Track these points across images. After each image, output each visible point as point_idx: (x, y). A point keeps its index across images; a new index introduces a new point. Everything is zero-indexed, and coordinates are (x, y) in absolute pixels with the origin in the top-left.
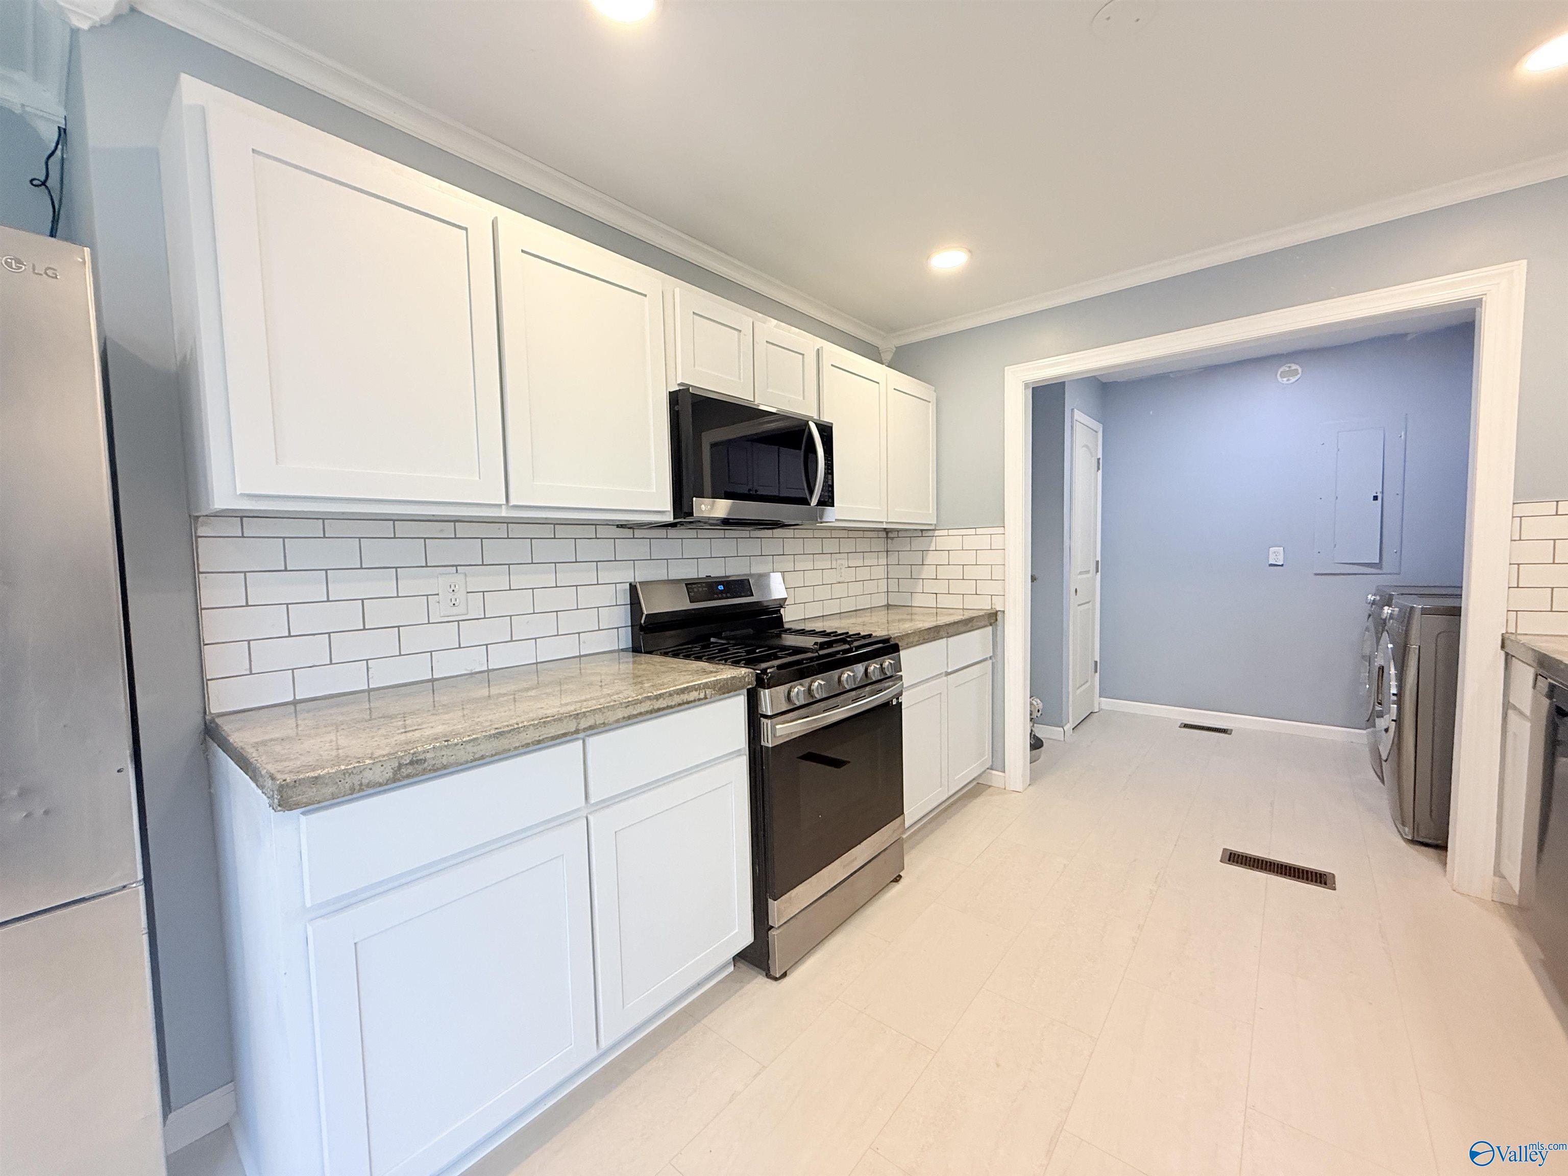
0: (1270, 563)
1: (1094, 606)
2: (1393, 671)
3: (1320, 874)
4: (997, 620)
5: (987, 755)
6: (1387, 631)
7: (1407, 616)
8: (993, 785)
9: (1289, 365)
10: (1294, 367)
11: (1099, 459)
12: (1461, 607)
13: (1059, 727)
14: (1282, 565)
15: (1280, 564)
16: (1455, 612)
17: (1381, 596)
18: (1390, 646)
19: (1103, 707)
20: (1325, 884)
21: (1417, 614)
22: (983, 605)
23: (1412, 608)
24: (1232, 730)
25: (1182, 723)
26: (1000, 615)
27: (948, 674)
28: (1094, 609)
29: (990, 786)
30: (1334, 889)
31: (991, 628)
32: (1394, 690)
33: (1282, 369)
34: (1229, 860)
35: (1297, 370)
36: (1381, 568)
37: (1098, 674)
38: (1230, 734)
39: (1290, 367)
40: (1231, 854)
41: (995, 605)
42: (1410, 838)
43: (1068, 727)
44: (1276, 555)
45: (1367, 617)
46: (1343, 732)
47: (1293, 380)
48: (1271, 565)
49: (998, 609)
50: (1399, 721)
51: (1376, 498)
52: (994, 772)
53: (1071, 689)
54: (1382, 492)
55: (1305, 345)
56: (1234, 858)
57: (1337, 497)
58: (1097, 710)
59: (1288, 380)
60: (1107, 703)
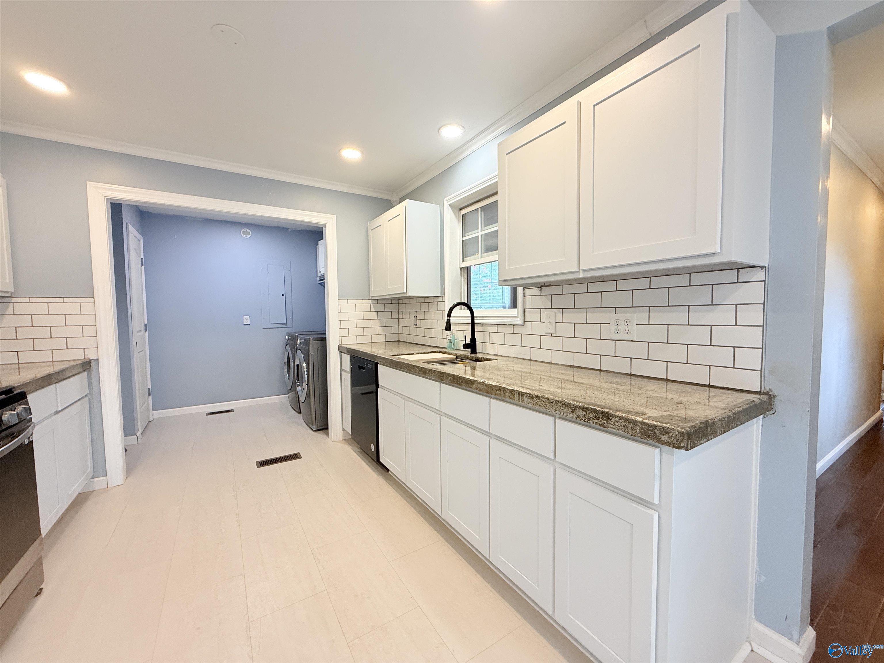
0: (244, 323)
1: (145, 351)
2: (305, 365)
3: (295, 455)
4: (91, 366)
5: (90, 469)
6: (299, 349)
7: (306, 342)
8: (95, 489)
9: (246, 229)
10: (248, 230)
11: (142, 259)
12: (326, 337)
13: (133, 435)
14: (249, 325)
15: (249, 324)
16: (324, 339)
17: (291, 337)
18: (302, 355)
19: (155, 417)
20: (298, 457)
21: (311, 340)
22: (78, 356)
23: (310, 339)
24: (233, 410)
25: (207, 413)
26: (93, 363)
27: (57, 413)
28: (145, 355)
29: (93, 491)
30: (301, 458)
31: (85, 373)
32: (306, 373)
33: (242, 230)
34: (260, 465)
35: (249, 232)
36: (286, 325)
37: (151, 397)
38: (233, 411)
39: (246, 230)
40: (260, 462)
41: (88, 355)
42: (315, 429)
43: (139, 434)
44: (247, 320)
45: (285, 345)
46: (278, 397)
47: (248, 237)
48: (245, 325)
49: (91, 358)
50: (308, 385)
51: (283, 295)
52: (96, 479)
53: (138, 408)
54: (285, 293)
55: (253, 222)
56: (262, 464)
57: (269, 294)
58: (152, 420)
59: (246, 236)
60: (158, 414)
